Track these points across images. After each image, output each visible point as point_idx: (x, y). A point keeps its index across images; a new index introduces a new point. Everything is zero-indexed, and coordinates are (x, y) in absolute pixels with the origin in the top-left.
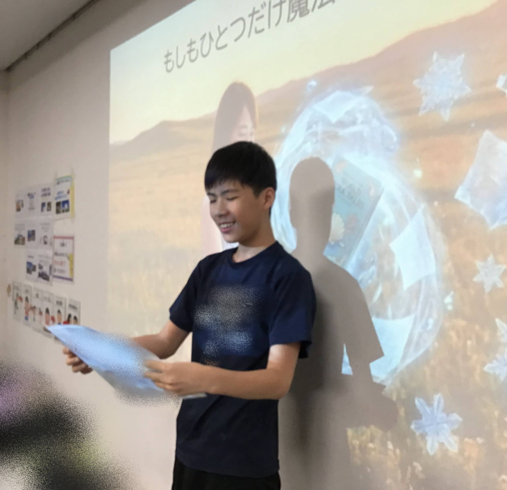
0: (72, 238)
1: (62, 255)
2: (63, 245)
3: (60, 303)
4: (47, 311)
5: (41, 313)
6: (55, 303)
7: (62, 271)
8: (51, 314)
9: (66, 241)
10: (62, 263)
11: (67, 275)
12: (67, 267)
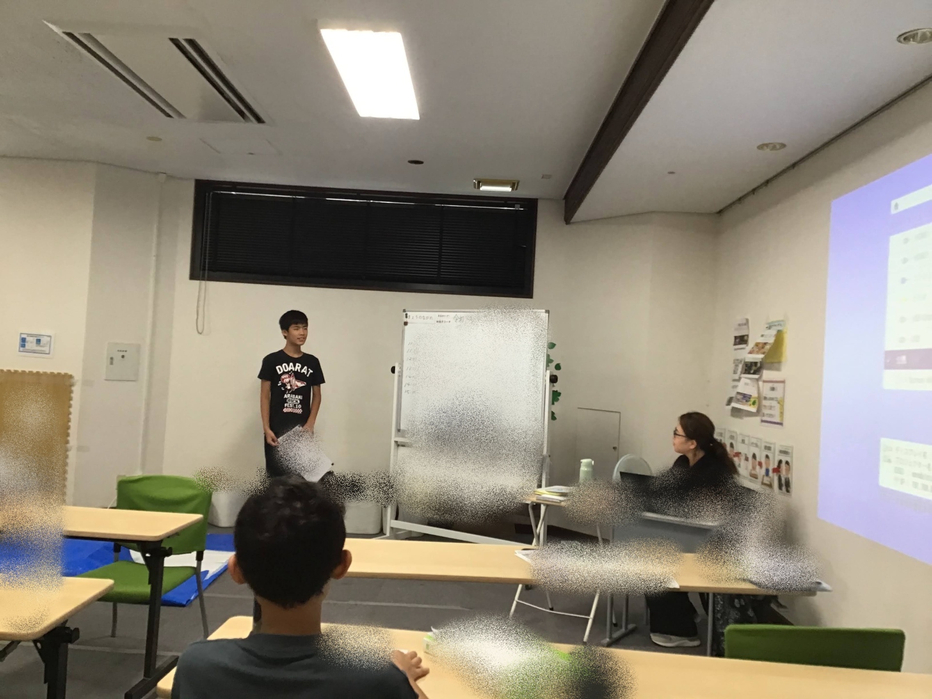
0: (783, 382)
1: (772, 399)
2: (773, 389)
3: (768, 448)
4: (754, 456)
5: (747, 459)
6: (763, 448)
7: (771, 415)
8: (758, 459)
9: (775, 385)
10: (771, 408)
11: (777, 420)
12: (776, 412)
